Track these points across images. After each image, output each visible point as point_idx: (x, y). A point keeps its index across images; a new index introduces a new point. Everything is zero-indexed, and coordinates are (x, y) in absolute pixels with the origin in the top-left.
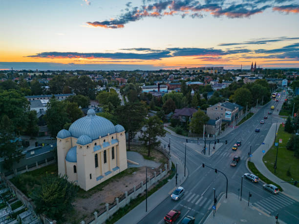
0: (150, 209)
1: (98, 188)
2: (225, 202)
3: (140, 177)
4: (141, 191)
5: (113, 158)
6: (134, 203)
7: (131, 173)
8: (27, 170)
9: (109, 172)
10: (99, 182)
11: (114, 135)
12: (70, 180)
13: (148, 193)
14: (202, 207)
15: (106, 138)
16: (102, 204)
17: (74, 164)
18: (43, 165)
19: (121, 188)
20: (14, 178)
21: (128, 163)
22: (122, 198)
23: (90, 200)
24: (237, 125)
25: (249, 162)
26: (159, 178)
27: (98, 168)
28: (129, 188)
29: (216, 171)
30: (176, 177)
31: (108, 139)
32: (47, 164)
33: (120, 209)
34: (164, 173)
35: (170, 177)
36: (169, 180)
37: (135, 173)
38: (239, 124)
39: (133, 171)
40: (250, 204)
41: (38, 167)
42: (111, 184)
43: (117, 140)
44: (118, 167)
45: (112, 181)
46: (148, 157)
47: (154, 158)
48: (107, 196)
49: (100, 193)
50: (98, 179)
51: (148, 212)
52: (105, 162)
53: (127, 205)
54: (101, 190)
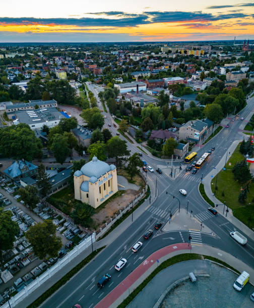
0: (134, 219)
1: (102, 206)
2: (178, 214)
3: (127, 198)
4: (128, 208)
5: (109, 186)
6: (125, 216)
7: (121, 195)
8: (53, 193)
9: (107, 195)
10: (102, 202)
11: (110, 172)
12: (83, 201)
13: (133, 209)
14: (164, 218)
15: (105, 175)
16: (106, 217)
17: (87, 193)
18: (61, 189)
19: (116, 206)
20: (47, 199)
21: (119, 187)
22: (118, 213)
23: (99, 214)
24: (203, 144)
25: (201, 184)
26: (139, 198)
27: (101, 194)
28: (121, 206)
29: (174, 197)
30: (150, 199)
31: (106, 175)
32: (63, 188)
33: (118, 220)
34: (143, 195)
35: (146, 198)
36: (145, 200)
37: (123, 195)
38: (205, 142)
39: (122, 193)
40: (192, 216)
41: (59, 190)
42: (109, 203)
43: (112, 175)
44: (112, 191)
45: (110, 201)
46: (131, 181)
47: (135, 182)
48: (108, 212)
49: (103, 210)
50: (101, 200)
51: (133, 221)
52: (105, 189)
53: (121, 218)
54: (104, 208)
